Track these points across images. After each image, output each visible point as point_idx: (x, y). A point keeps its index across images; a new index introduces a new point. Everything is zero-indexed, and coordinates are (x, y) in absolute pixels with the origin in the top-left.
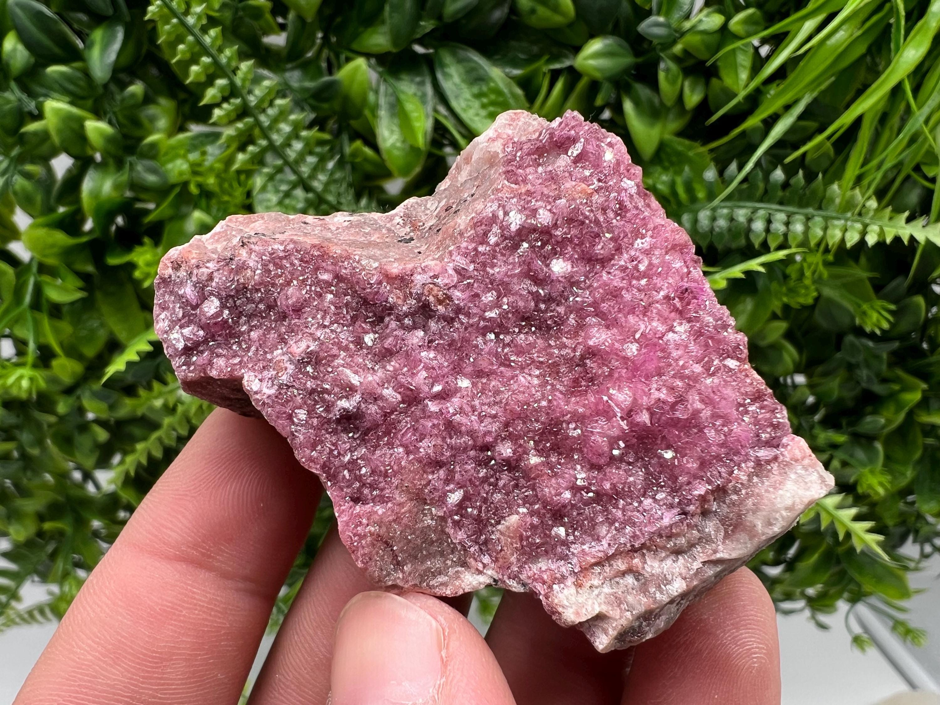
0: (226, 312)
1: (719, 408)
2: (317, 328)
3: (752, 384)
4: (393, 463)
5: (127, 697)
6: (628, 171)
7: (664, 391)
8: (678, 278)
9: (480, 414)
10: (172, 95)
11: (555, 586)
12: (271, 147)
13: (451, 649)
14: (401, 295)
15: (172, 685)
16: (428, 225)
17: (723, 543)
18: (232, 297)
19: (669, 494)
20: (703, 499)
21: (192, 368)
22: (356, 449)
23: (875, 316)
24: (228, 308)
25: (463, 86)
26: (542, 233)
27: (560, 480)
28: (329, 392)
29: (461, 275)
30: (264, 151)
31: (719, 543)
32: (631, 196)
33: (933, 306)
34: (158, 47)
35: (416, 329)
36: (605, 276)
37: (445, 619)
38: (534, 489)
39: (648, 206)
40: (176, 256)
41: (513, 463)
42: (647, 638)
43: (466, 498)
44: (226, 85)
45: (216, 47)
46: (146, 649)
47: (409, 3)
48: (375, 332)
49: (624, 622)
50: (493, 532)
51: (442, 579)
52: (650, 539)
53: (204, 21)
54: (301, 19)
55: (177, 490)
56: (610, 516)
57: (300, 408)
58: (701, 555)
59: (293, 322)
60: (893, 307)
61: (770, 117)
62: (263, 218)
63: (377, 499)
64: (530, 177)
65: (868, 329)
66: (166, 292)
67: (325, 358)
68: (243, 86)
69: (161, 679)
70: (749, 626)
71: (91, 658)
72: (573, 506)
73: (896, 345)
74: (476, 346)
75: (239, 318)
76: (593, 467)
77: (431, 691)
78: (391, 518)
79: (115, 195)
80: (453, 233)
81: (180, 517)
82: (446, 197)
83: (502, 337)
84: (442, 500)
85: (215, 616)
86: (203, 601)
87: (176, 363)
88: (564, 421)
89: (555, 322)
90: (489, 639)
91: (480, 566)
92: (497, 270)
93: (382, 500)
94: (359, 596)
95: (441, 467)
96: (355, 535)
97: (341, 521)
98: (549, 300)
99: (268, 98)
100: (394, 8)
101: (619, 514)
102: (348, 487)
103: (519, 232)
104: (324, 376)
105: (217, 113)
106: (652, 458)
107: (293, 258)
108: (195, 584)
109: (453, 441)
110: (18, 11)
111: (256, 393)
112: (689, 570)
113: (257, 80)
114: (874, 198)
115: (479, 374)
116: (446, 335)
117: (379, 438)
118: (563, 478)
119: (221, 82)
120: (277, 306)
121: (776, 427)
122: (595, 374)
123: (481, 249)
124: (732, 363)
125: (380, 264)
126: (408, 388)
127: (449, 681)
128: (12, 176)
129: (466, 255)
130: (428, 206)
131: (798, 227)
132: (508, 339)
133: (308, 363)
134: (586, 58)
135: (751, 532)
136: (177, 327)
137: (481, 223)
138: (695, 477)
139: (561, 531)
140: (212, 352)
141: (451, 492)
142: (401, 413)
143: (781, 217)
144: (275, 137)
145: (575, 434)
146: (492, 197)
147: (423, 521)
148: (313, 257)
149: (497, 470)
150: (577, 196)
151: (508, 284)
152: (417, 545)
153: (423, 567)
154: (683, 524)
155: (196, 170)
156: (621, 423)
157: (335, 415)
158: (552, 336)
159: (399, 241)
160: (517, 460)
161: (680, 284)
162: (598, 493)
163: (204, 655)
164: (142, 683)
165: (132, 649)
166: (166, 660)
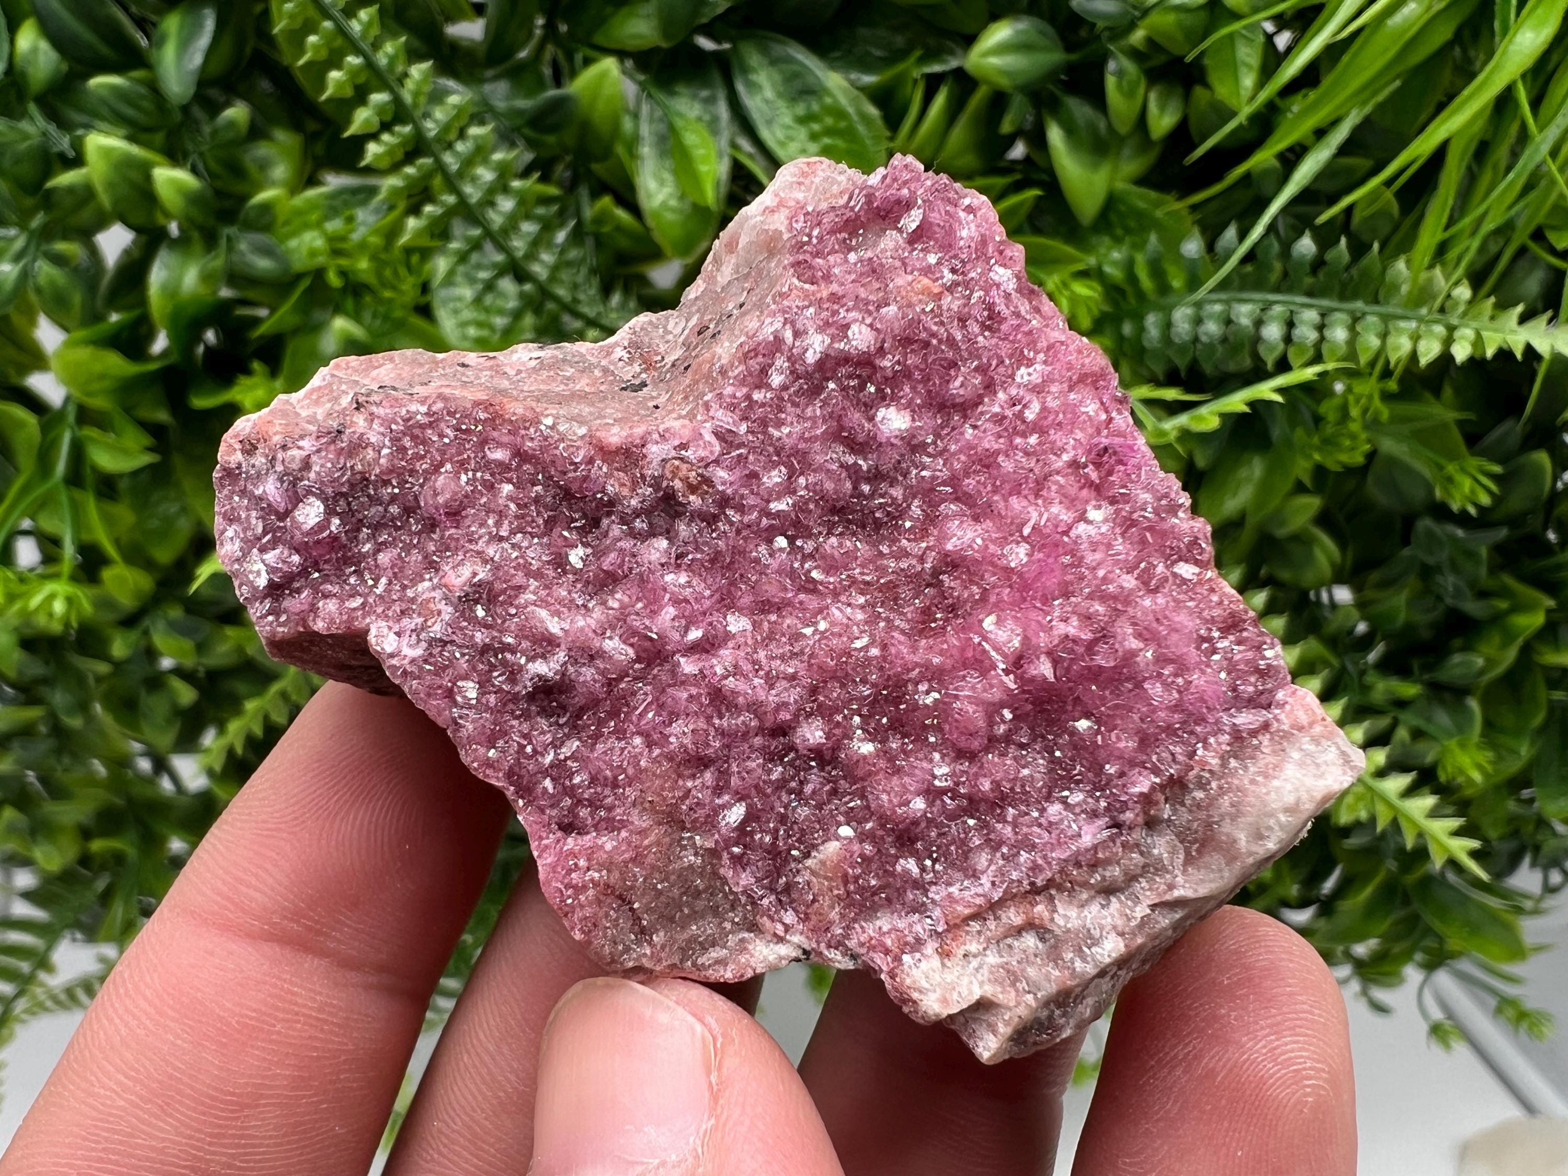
0: (336, 521)
1: (1167, 647)
2: (488, 543)
3: (1221, 603)
4: (625, 763)
5: (184, 1167)
6: (1001, 252)
7: (1075, 621)
8: (1091, 431)
9: (768, 674)
10: (296, 126)
11: (904, 957)
13: (725, 1071)
14: (627, 480)
15: (261, 1146)
16: (669, 360)
17: (1184, 872)
18: (342, 495)
19: (1090, 794)
20: (1146, 800)
21: (283, 618)
22: (562, 743)
23: (1467, 484)
24: (338, 514)
25: (781, 104)
26: (859, 364)
27: (906, 779)
28: (512, 650)
29: (726, 442)
30: (451, 213)
31: (1176, 872)
32: (1007, 296)
34: (274, 40)
35: (654, 536)
36: (968, 433)
37: (718, 1020)
38: (863, 797)
39: (1037, 310)
41: (827, 755)
43: (750, 817)
44: (386, 103)
45: (370, 39)
46: (216, 1089)
48: (585, 545)
49: (1022, 1011)
50: (798, 871)
51: (716, 953)
52: (1061, 871)
55: (266, 821)
56: (992, 836)
57: (466, 678)
58: (1148, 893)
59: (447, 533)
60: (1497, 469)
61: (1291, 149)
62: (392, 360)
63: (603, 824)
64: (836, 271)
65: (1455, 507)
66: (233, 492)
67: (504, 591)
68: (415, 105)
69: (242, 1137)
70: (1298, 1030)
71: (122, 1103)
72: (930, 821)
73: (1503, 533)
74: (757, 561)
75: (358, 530)
76: (961, 754)
77: (691, 1140)
78: (626, 856)
79: (203, 291)
80: (710, 371)
81: (269, 866)
82: (698, 311)
83: (799, 543)
84: (710, 823)
85: (330, 1032)
86: (310, 1008)
87: (255, 611)
88: (909, 680)
89: (889, 514)
91: (780, 930)
92: (786, 430)
93: (612, 826)
94: (578, 986)
95: (706, 767)
96: (567, 887)
97: (544, 863)
98: (876, 476)
99: (457, 125)
101: (1008, 831)
102: (552, 806)
103: (821, 364)
104: (504, 622)
105: (373, 149)
106: (1060, 736)
107: (443, 425)
108: (297, 979)
109: (725, 723)
111: (392, 656)
112: (1129, 920)
113: (437, 97)
114: (1465, 282)
115: (764, 607)
116: (706, 543)
117: (601, 723)
118: (910, 775)
119: (379, 98)
120: (419, 507)
121: (1265, 673)
122: (958, 598)
123: (757, 396)
124: (1186, 570)
125: (590, 430)
126: (646, 637)
127: (721, 1126)
128: (34, 260)
129: (732, 407)
130: (670, 327)
131: (1339, 334)
132: (809, 546)
133: (477, 602)
134: (984, 55)
135: (1230, 852)
136: (255, 551)
137: (755, 352)
138: (1132, 764)
139: (911, 865)
140: (316, 591)
141: (726, 806)
142: (636, 679)
143: (1311, 316)
144: (468, 189)
145: (929, 700)
146: (773, 307)
147: (681, 858)
148: (477, 422)
149: (800, 767)
150: (915, 299)
151: (805, 453)
152: (673, 899)
153: (685, 936)
154: (1114, 842)
155: (337, 248)
156: (1005, 678)
157: (525, 687)
158: (884, 538)
159: (623, 389)
160: (833, 750)
161: (1095, 440)
162: (970, 798)
163: (310, 1096)
164: (210, 1144)
165: (192, 1088)
166: (248, 1106)
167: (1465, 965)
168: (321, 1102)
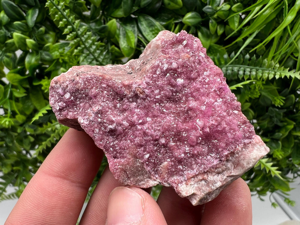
0: (72, 97)
1: (232, 127)
2: (102, 102)
3: (242, 118)
4: (126, 145)
5: (41, 220)
6: (202, 50)
7: (214, 121)
8: (218, 84)
9: (154, 129)
10: (54, 31)
11: (179, 184)
12: (85, 47)
13: (146, 205)
14: (128, 91)
15: (56, 216)
16: (137, 68)
17: (234, 170)
18: (74, 92)
19: (216, 154)
20: (227, 156)
21: (62, 116)
22: (114, 141)
23: (278, 101)
24: (73, 96)
25: (147, 28)
26: (174, 70)
27: (180, 150)
28: (106, 123)
29: (148, 84)
30: (83, 49)
31: (232, 170)
32: (203, 58)
33: (297, 98)
34: (50, 16)
35: (133, 102)
36: (194, 84)
37: (144, 195)
38: (172, 153)
39: (208, 61)
40: (56, 80)
41: (165, 145)
42: (209, 201)
43: (150, 157)
44: (71, 28)
45: (68, 16)
46: (47, 205)
47: (129, 2)
48: (120, 103)
49: (201, 196)
50: (159, 167)
51: (142, 182)
52: (210, 169)
53: (64, 7)
54: (95, 7)
55: (58, 154)
56: (197, 162)
57: (96, 128)
58: (226, 174)
59: (94, 100)
60: (284, 98)
61: (245, 38)
62: (84, 67)
63: (122, 157)
64: (170, 52)
65: (276, 105)
66: (53, 91)
67: (104, 112)
68: (76, 28)
69: (52, 214)
70: (242, 197)
71: (30, 208)
72: (185, 159)
73: (285, 110)
74: (153, 107)
75: (77, 99)
76: (191, 146)
77: (139, 218)
78: (126, 163)
79: (36, 63)
80: (145, 71)
81: (58, 163)
82: (143, 59)
83: (161, 104)
84: (142, 157)
85: (70, 195)
86: (66, 190)
87: (56, 114)
88: (182, 131)
89: (178, 99)
90: (158, 202)
91: (155, 178)
92: (159, 82)
93: (123, 157)
94: (116, 188)
95: (142, 147)
96: (115, 169)
97: (110, 164)
98: (176, 92)
99: (85, 32)
100: (125, 3)
101: (200, 161)
102: (112, 153)
103: (166, 70)
104: (104, 118)
105: (68, 37)
106: (210, 143)
107: (93, 80)
108: (63, 185)
109: (146, 138)
110: (5, 4)
111: (82, 123)
112: (222, 179)
113: (81, 26)
114: (278, 63)
115: (154, 116)
116: (143, 104)
117: (122, 138)
118: (181, 150)
119: (69, 27)
120: (89, 95)
121: (250, 132)
122: (192, 116)
123: (154, 76)
124: (236, 112)
125: (122, 81)
126: (131, 121)
127: (145, 216)
128: (3, 57)
129: (149, 78)
130: (137, 62)
131: (254, 73)
132: (163, 105)
133: (99, 114)
134: (186, 19)
135: (243, 167)
136: (57, 102)
137: (154, 67)
138: (224, 149)
139: (181, 167)
140: (68, 111)
141: (146, 154)
142: (129, 129)
143: (248, 70)
144: (87, 44)
145: (185, 135)
146: (158, 59)
147: (136, 164)
148: (100, 79)
149: (160, 147)
150: (185, 58)
151: (163, 87)
152: (135, 172)
153: (137, 179)
154: (220, 164)
155: (61, 55)
156: (200, 132)
157: (108, 130)
158: (177, 104)
159: (128, 74)
160: (166, 144)
161: (219, 86)
162: (193, 154)
163: (66, 207)
164: (46, 216)
165: (43, 205)
166: (54, 208)
167: (278, 192)
168: (68, 208)
